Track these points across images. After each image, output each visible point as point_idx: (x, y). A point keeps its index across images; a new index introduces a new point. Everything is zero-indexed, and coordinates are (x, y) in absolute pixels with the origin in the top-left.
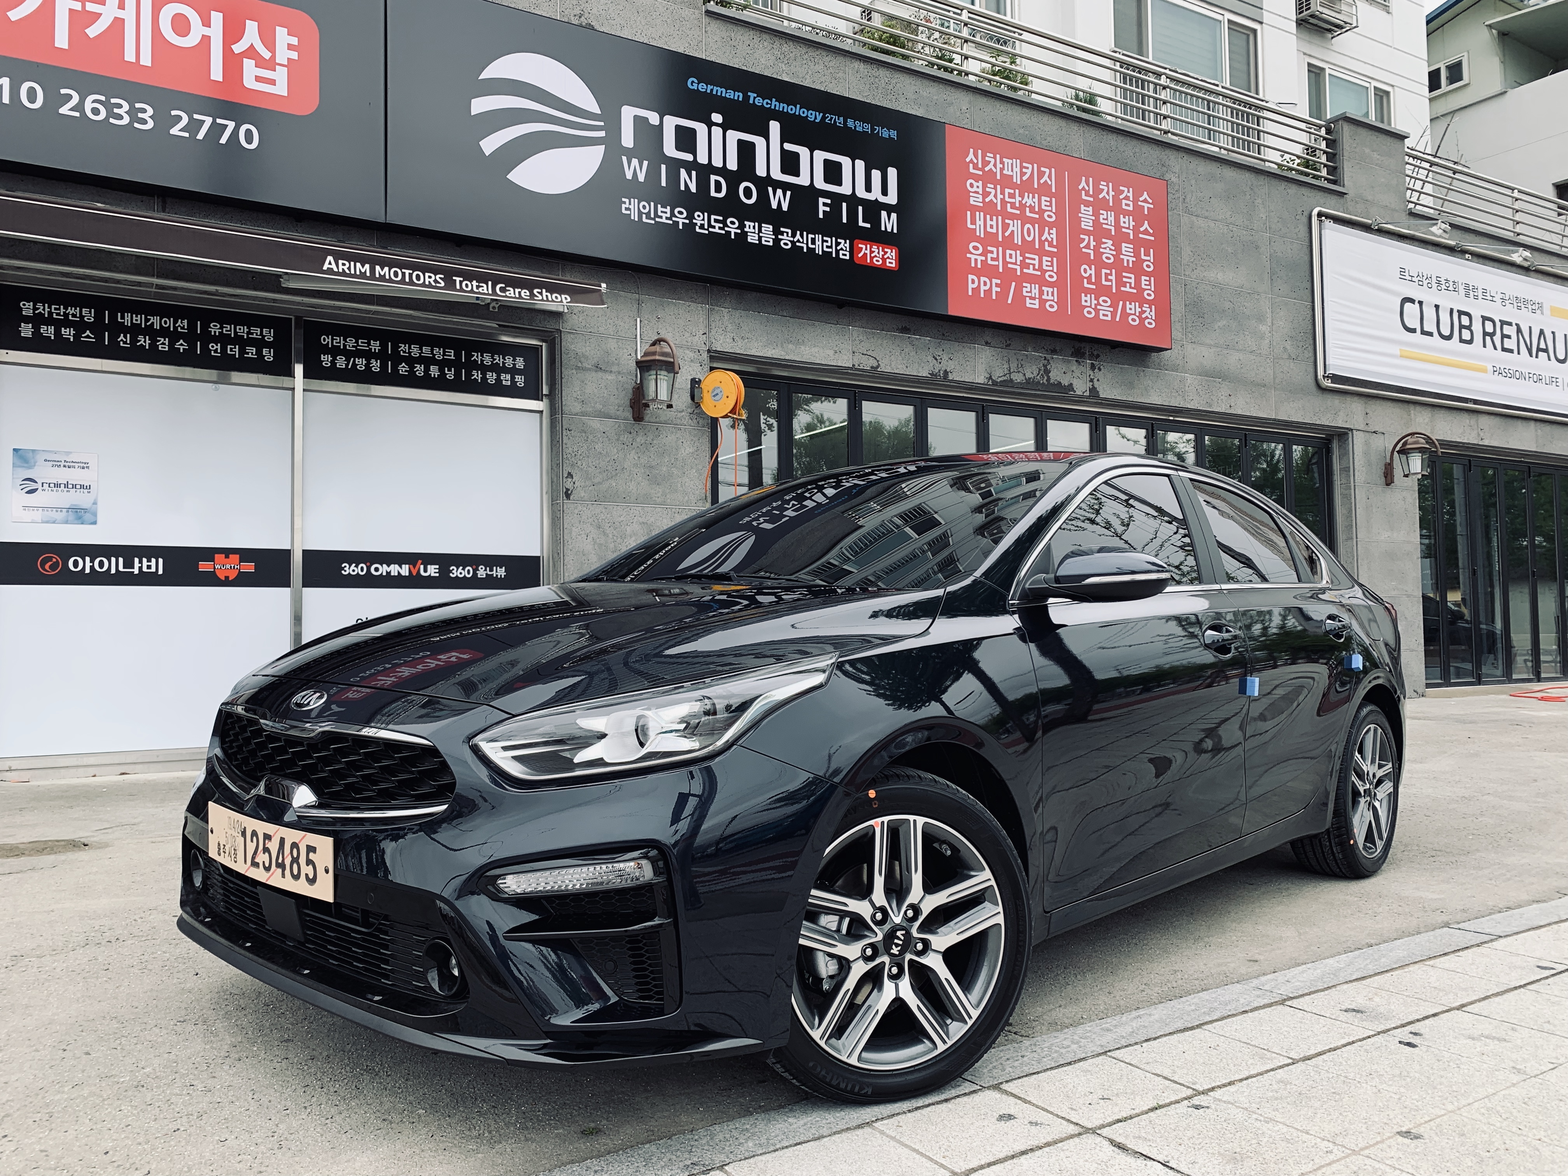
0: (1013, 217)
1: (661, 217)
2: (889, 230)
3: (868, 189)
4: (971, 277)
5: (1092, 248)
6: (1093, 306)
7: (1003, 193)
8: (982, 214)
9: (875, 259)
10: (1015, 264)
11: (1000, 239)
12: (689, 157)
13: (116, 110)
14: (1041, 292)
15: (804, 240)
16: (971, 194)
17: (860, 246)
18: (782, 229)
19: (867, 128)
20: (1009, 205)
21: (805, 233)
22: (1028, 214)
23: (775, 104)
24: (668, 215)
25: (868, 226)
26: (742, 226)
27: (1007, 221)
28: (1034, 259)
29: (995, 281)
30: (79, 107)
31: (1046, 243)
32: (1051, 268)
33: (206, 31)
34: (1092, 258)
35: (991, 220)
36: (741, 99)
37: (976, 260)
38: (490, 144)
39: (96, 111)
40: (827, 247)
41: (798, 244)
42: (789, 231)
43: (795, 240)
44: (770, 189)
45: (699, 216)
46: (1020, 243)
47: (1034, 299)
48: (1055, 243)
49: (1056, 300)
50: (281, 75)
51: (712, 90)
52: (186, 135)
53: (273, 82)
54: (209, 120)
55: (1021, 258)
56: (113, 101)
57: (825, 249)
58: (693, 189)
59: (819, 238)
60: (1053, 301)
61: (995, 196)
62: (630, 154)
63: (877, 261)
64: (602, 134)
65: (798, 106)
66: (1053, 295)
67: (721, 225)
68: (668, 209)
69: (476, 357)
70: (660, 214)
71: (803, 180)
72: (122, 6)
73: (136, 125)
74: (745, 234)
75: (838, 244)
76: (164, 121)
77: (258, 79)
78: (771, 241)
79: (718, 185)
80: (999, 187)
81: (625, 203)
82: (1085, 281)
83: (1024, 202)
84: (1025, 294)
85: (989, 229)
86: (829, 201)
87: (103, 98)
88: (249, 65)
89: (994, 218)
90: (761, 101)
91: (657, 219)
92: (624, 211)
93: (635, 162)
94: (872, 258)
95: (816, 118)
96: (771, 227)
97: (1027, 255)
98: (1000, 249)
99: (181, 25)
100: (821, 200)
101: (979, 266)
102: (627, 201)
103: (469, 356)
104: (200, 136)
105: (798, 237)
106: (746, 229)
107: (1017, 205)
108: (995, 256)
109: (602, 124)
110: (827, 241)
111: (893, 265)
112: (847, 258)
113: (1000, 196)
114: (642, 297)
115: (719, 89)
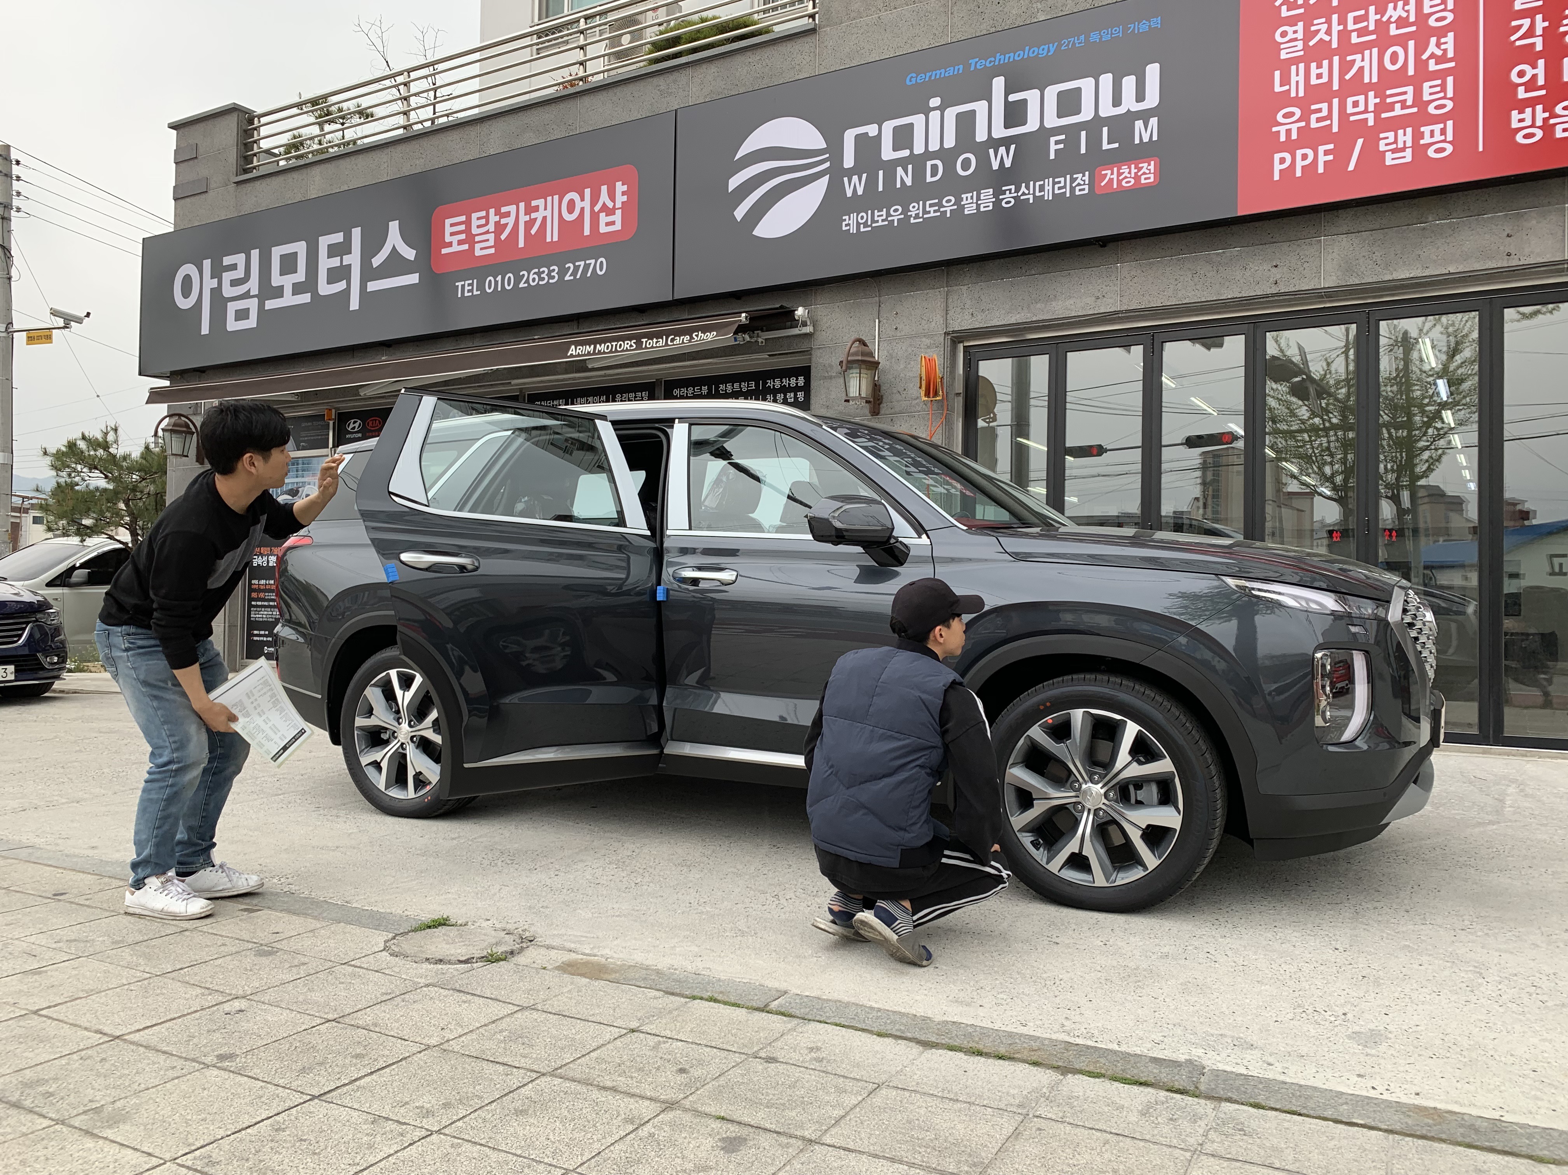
0: (1360, 48)
1: (877, 221)
2: (1146, 139)
3: (1117, 102)
4: (1277, 157)
5: (1539, 31)
6: (1539, 123)
7: (1343, 21)
8: (1302, 66)
9: (1124, 183)
10: (1366, 111)
11: (1336, 87)
12: (906, 153)
13: (543, 276)
14: (1418, 136)
15: (1029, 192)
16: (1282, 46)
17: (1103, 172)
18: (1004, 188)
19: (1118, 31)
20: (1354, 35)
21: (1032, 183)
22: (1393, 31)
23: (1000, 59)
24: (884, 217)
25: (1116, 145)
26: (959, 200)
27: (1349, 58)
28: (1405, 93)
29: (1321, 149)
30: (527, 281)
31: (1432, 62)
32: (1442, 95)
33: (583, 204)
34: (1539, 47)
35: (1319, 66)
36: (960, 72)
37: (1288, 132)
38: (740, 213)
39: (534, 280)
40: (1059, 188)
42: (1013, 187)
43: (1019, 194)
44: (991, 151)
45: (914, 207)
46: (1375, 79)
47: (1403, 149)
48: (1450, 54)
49: (1450, 137)
50: (618, 217)
51: (931, 76)
52: (572, 278)
53: (613, 223)
54: (582, 263)
55: (1378, 100)
56: (541, 270)
57: (1057, 192)
58: (909, 182)
59: (1048, 184)
60: (1444, 141)
61: (1329, 32)
62: (850, 173)
63: (1127, 182)
64: (827, 164)
65: (1027, 48)
66: (1443, 132)
67: (937, 208)
68: (884, 212)
69: (770, 381)
70: (876, 218)
71: (1032, 125)
72: (545, 209)
73: (551, 281)
74: (963, 207)
75: (1073, 180)
76: (563, 272)
77: (608, 224)
78: (992, 204)
79: (935, 168)
80: (1335, 17)
81: (845, 220)
82: (1521, 89)
83: (1385, 19)
84: (1382, 148)
85: (1314, 81)
86: (1063, 137)
87: (536, 270)
88: (602, 215)
89: (1325, 63)
90: (983, 61)
91: (874, 225)
92: (844, 228)
93: (855, 178)
94: (1119, 182)
95: (1049, 51)
96: (991, 190)
97: (1388, 92)
98: (1336, 101)
99: (571, 207)
100: (1053, 140)
101: (1294, 136)
102: (847, 217)
103: (765, 383)
104: (578, 277)
105: (1023, 189)
106: (963, 203)
107: (1372, 27)
108: (1325, 113)
109: (827, 155)
110: (1059, 182)
111: (1152, 180)
112: (1086, 191)
113: (1336, 28)
114: (882, 298)
115: (938, 72)
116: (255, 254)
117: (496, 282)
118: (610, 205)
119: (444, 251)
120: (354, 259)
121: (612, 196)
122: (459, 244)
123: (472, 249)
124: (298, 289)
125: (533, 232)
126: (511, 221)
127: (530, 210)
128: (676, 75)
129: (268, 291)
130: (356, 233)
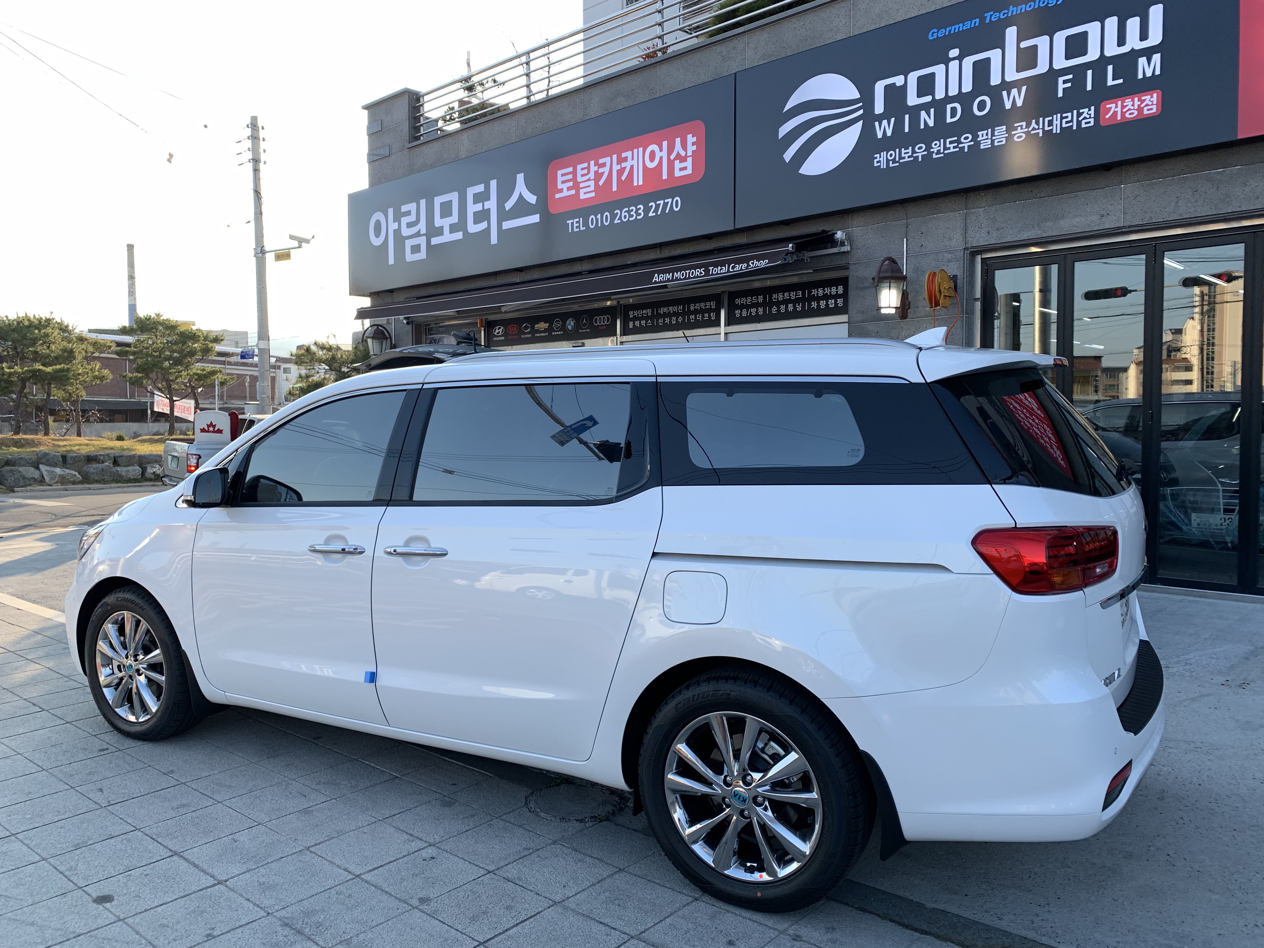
1: (904, 158)
2: (1149, 74)
3: (1121, 41)
9: (1127, 115)
12: (928, 99)
13: (632, 213)
15: (1040, 126)
17: (1108, 106)
18: (1016, 125)
21: (1041, 119)
23: (1012, 10)
24: (910, 154)
25: (1121, 81)
26: (975, 138)
30: (620, 218)
33: (661, 154)
36: (977, 25)
38: (788, 155)
39: (625, 217)
40: (1067, 122)
41: (1032, 132)
42: (1024, 124)
43: (1030, 129)
45: (936, 144)
50: (689, 163)
51: (950, 31)
52: (654, 214)
53: (685, 168)
54: (662, 202)
56: (630, 209)
57: (1064, 125)
58: (931, 123)
59: (1056, 119)
62: (880, 118)
63: (1130, 114)
64: (861, 112)
67: (956, 144)
68: (910, 150)
69: (814, 292)
70: (903, 155)
71: (1042, 68)
72: (633, 159)
73: (638, 217)
74: (979, 143)
75: (1079, 115)
76: (647, 210)
77: (681, 169)
78: (1004, 139)
79: (954, 110)
81: (876, 158)
86: (1071, 76)
87: (627, 209)
88: (677, 162)
90: (998, 15)
91: (901, 161)
92: (876, 165)
93: (885, 122)
94: (1123, 114)
96: (1004, 127)
99: (652, 155)
100: (1061, 80)
102: (878, 155)
103: (810, 292)
104: (659, 213)
105: (1034, 124)
106: (978, 139)
109: (861, 104)
110: (1067, 117)
111: (1154, 110)
112: (1092, 124)
114: (909, 221)
115: (957, 26)
116: (423, 202)
117: (597, 220)
118: (683, 153)
119: (557, 196)
120: (492, 204)
121: (684, 147)
122: (568, 190)
123: (578, 193)
124: (453, 228)
125: (623, 178)
126: (606, 170)
127: (621, 160)
128: (735, 42)
129: (433, 231)
130: (493, 184)
